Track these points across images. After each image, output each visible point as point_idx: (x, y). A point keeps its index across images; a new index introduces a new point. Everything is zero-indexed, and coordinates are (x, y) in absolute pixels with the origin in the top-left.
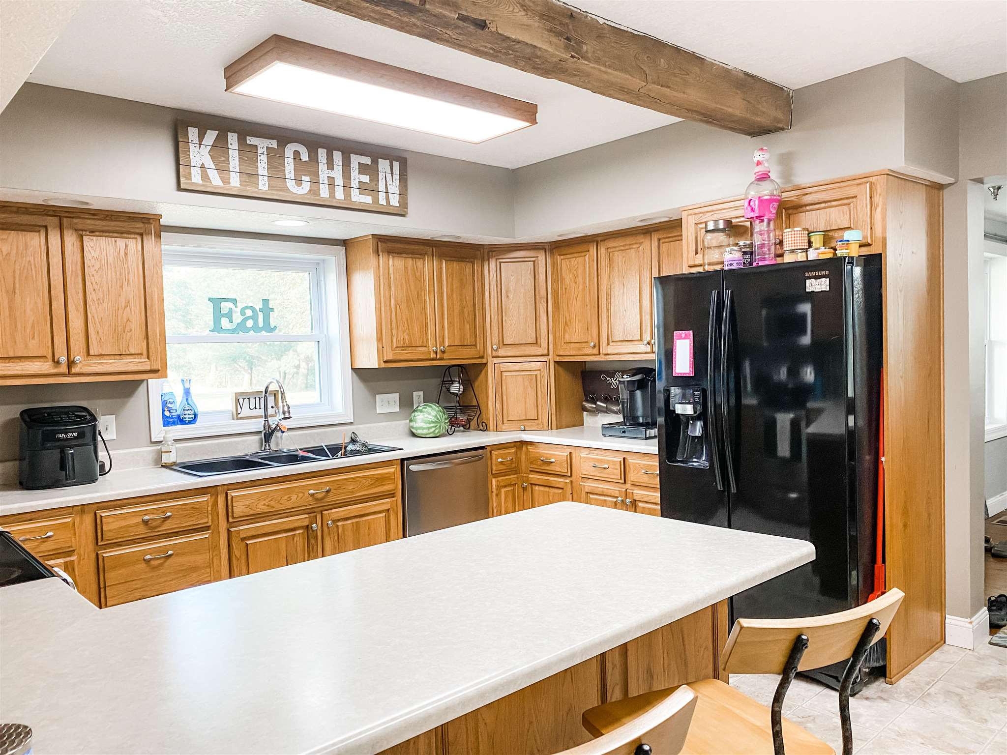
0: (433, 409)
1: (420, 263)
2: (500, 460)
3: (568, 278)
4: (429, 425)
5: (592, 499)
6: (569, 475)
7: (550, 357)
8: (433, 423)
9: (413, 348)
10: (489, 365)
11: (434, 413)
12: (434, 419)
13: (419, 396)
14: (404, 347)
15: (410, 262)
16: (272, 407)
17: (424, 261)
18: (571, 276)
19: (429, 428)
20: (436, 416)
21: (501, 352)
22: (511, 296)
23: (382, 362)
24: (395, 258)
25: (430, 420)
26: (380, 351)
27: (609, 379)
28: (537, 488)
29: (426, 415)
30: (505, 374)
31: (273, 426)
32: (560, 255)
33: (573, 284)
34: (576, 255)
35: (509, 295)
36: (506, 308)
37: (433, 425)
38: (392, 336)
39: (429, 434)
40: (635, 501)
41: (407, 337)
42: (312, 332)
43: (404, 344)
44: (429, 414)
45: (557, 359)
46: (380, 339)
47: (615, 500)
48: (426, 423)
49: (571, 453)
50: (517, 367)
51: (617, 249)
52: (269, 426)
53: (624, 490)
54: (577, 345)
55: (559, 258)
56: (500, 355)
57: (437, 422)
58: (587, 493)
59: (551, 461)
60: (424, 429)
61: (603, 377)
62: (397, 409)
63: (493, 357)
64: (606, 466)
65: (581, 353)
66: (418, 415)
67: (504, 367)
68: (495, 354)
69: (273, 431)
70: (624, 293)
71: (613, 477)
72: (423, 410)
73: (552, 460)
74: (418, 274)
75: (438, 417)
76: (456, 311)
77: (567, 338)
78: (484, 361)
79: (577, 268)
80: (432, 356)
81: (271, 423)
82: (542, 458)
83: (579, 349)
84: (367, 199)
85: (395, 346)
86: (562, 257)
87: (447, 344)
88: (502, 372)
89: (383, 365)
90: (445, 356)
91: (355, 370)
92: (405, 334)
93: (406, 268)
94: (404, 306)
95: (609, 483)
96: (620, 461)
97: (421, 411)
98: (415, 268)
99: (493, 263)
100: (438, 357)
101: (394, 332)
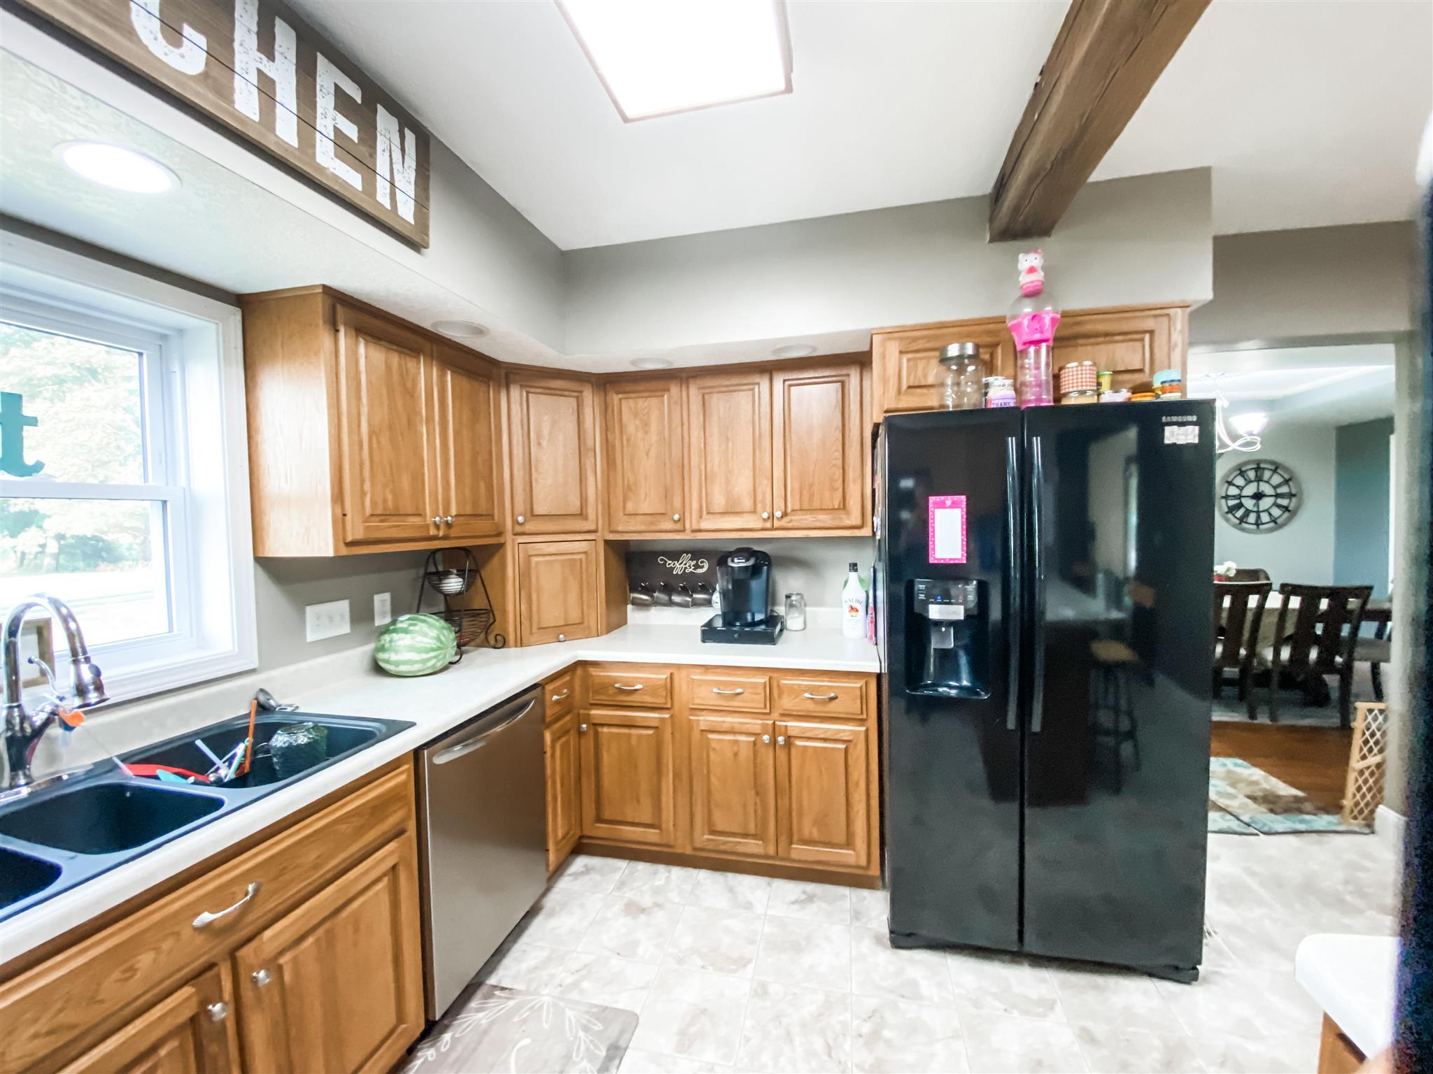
0: (431, 626)
1: (410, 364)
2: (555, 697)
3: (631, 426)
4: (425, 656)
5: (713, 739)
6: (669, 706)
7: (599, 534)
8: (433, 650)
9: (403, 518)
10: (509, 547)
11: (434, 633)
12: (434, 644)
13: (383, 601)
14: (384, 516)
15: (395, 359)
16: (30, 661)
17: (419, 362)
18: (638, 422)
19: (424, 661)
20: (438, 639)
21: (529, 527)
22: (544, 443)
23: (342, 544)
24: (370, 344)
25: (429, 646)
26: (340, 521)
27: (670, 562)
28: (605, 730)
29: (419, 638)
30: (535, 559)
31: (39, 720)
32: (618, 393)
33: (640, 434)
34: (644, 394)
35: (541, 441)
36: (537, 460)
37: (432, 654)
38: (363, 494)
39: (424, 670)
40: (789, 737)
41: (390, 497)
42: (146, 480)
43: (385, 508)
44: (425, 635)
45: (611, 537)
46: (338, 497)
47: (752, 739)
48: (419, 653)
49: (672, 674)
50: (553, 548)
51: (716, 390)
52: (23, 718)
53: (771, 722)
54: (648, 518)
55: (616, 398)
56: (527, 532)
57: (439, 648)
58: (702, 731)
59: (635, 688)
60: (416, 662)
61: (661, 560)
62: (346, 628)
63: (515, 534)
64: (739, 690)
65: (653, 528)
66: (400, 639)
67: (533, 549)
68: (518, 529)
69: (38, 732)
70: (727, 449)
71: (751, 705)
72: (411, 628)
73: (639, 686)
74: (409, 385)
75: (443, 638)
76: (467, 457)
77: (630, 507)
78: (501, 540)
79: (648, 413)
80: (433, 532)
81: (28, 711)
82: (617, 685)
83: (652, 523)
84: (352, 179)
85: (368, 511)
86: (621, 396)
87: (454, 512)
88: (530, 556)
89: (344, 551)
90: (453, 533)
91: (264, 563)
92: (388, 491)
93: (388, 368)
94: (385, 441)
95: (741, 715)
96: (765, 683)
97: (405, 631)
98: (405, 371)
99: (515, 392)
100: (441, 534)
101: (367, 486)
